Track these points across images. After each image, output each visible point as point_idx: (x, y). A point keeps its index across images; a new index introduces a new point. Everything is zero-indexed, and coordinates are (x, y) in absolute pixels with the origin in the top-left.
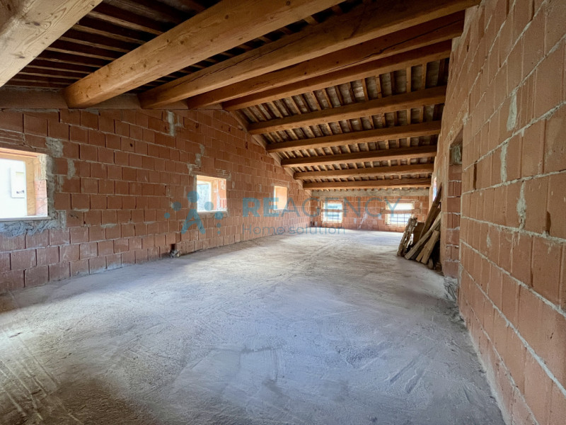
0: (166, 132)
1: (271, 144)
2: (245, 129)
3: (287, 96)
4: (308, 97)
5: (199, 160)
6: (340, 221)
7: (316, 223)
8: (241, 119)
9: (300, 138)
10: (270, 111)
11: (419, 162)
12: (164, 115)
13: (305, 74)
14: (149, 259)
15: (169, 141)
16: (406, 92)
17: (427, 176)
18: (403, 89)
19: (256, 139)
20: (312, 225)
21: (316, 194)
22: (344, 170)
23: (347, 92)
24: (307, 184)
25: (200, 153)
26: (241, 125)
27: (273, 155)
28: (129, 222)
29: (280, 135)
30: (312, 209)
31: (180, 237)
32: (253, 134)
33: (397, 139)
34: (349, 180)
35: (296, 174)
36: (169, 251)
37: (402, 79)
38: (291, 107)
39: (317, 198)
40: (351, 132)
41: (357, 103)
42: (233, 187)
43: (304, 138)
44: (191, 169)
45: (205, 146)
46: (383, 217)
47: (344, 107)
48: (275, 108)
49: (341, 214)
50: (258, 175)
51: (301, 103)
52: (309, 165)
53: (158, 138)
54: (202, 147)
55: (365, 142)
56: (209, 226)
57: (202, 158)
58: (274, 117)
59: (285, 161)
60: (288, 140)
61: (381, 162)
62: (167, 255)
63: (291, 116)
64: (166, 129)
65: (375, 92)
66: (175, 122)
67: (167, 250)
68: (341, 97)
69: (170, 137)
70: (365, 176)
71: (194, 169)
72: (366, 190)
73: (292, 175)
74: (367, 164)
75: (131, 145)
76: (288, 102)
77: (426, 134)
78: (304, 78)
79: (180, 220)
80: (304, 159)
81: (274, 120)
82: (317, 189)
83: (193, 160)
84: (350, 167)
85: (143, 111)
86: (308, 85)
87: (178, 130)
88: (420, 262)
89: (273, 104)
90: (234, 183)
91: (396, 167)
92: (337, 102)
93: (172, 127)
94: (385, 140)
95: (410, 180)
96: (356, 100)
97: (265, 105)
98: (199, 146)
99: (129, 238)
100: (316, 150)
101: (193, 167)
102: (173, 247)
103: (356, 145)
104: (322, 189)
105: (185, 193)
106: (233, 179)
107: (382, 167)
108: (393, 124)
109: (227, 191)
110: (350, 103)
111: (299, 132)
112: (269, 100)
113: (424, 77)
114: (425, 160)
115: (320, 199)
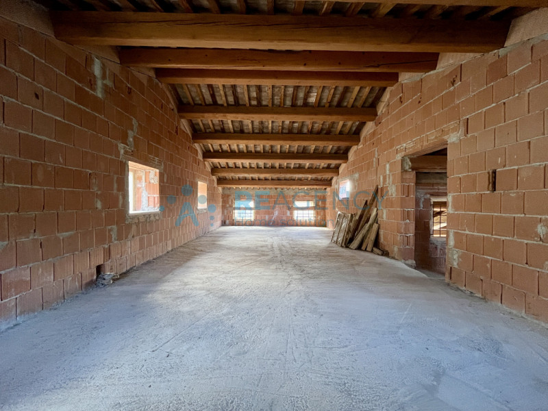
0: (91, 89)
1: (199, 133)
2: (176, 110)
3: (241, 83)
4: (263, 90)
5: (131, 139)
6: (252, 219)
7: (227, 222)
8: (172, 96)
9: (235, 132)
10: (213, 96)
11: (328, 167)
12: (89, 62)
13: (305, 65)
14: (66, 297)
15: (96, 104)
16: (346, 106)
17: (329, 179)
18: (345, 104)
19: (184, 125)
20: (224, 224)
21: (227, 192)
22: (266, 169)
23: (301, 95)
24: (221, 181)
25: (132, 130)
26: (172, 105)
27: (197, 146)
28: (31, 237)
29: (213, 125)
30: (224, 207)
31: (108, 253)
32: (183, 117)
33: (322, 146)
34: (266, 179)
35: (215, 169)
36: (95, 277)
37: (348, 95)
38: (240, 96)
39: (229, 196)
40: (288, 133)
41: (307, 108)
42: (165, 181)
43: (240, 133)
44: (122, 152)
45: (138, 121)
46: (291, 214)
47: (294, 108)
48: (222, 92)
49: (253, 211)
50: (186, 168)
51: (254, 94)
52: (231, 162)
53: (81, 96)
54: (134, 121)
55: (296, 145)
56: (143, 234)
57: (135, 138)
58: (215, 102)
59: (208, 154)
60: (222, 133)
61: (300, 164)
62: (92, 284)
63: (237, 106)
64: (92, 84)
65: (325, 101)
66: (104, 77)
67: (92, 276)
68: (295, 97)
69: (96, 97)
70: (282, 176)
71: (126, 152)
72: (276, 189)
73: (210, 171)
74: (289, 165)
75: (37, 96)
76: (239, 90)
77: (343, 144)
78: (302, 68)
79: (109, 227)
80: (232, 154)
81: (215, 107)
82: (229, 186)
83: (124, 139)
84: (273, 167)
85: (58, 42)
86: (276, 78)
87: (106, 89)
88: (366, 250)
89: (221, 88)
90: (165, 175)
91: (311, 170)
92: (288, 103)
93: (99, 83)
94: (312, 146)
95: (317, 182)
96: (306, 104)
97: (210, 87)
98: (131, 120)
99: (31, 265)
100: (247, 147)
101: (124, 148)
102: (99, 269)
103: (279, 147)
104: (234, 187)
105: (115, 186)
106: (165, 169)
107: (300, 169)
108: (325, 132)
109: (160, 184)
110: (300, 106)
111: (237, 124)
112: (218, 82)
113: (364, 97)
114: (332, 166)
115: (232, 197)
